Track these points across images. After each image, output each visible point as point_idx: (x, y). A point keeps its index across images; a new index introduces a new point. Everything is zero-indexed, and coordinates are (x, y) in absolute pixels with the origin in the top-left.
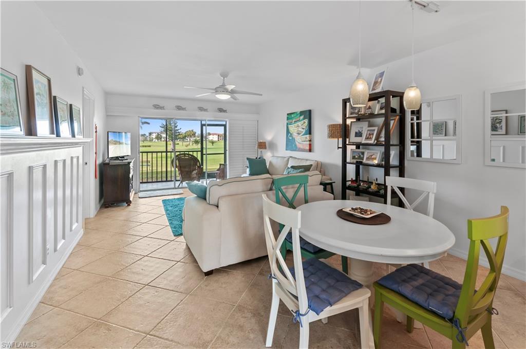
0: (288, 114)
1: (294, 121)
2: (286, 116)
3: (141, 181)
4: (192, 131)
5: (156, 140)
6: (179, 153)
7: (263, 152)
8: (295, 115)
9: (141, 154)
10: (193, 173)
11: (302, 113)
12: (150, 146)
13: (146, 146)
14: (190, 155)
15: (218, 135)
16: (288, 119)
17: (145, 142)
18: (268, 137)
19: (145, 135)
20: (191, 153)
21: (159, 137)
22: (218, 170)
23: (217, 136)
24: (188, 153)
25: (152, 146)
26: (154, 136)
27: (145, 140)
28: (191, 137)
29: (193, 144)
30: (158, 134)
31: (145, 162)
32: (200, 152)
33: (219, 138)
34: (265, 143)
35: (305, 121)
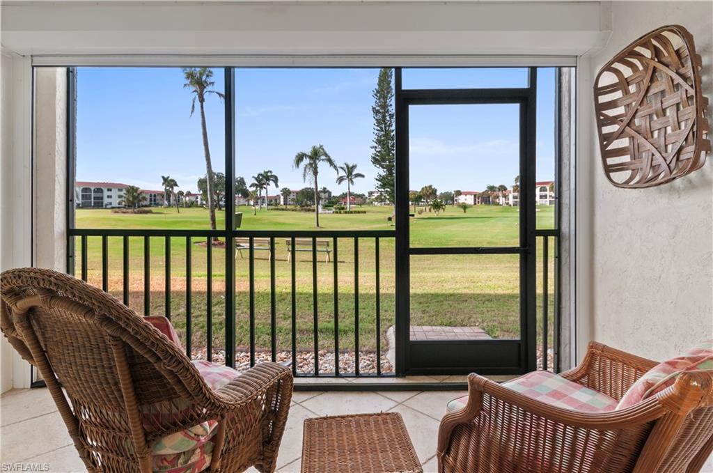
4: (430, 187)
12: (365, 212)
15: (475, 196)
19: (364, 195)
23: (473, 196)
25: (369, 212)
28: (428, 197)
29: (430, 210)
33: (475, 200)
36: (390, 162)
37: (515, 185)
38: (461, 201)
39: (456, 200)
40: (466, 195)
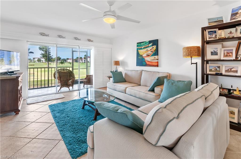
0: (137, 43)
1: (143, 47)
2: (136, 44)
3: (29, 88)
4: (59, 57)
5: (38, 62)
6: (60, 68)
7: (117, 67)
8: (144, 43)
9: (29, 69)
10: (69, 82)
11: (150, 42)
12: (34, 65)
13: (31, 65)
14: (68, 70)
16: (137, 46)
17: (30, 63)
18: (120, 58)
19: (31, 59)
20: (68, 68)
21: (39, 60)
22: (85, 79)
24: (66, 68)
26: (36, 60)
27: (31, 62)
30: (39, 59)
31: (32, 74)
32: (71, 68)
34: (119, 61)
35: (153, 47)
36: (46, 49)
37: (84, 57)
38: (68, 61)
39: (67, 61)
40: (70, 60)
